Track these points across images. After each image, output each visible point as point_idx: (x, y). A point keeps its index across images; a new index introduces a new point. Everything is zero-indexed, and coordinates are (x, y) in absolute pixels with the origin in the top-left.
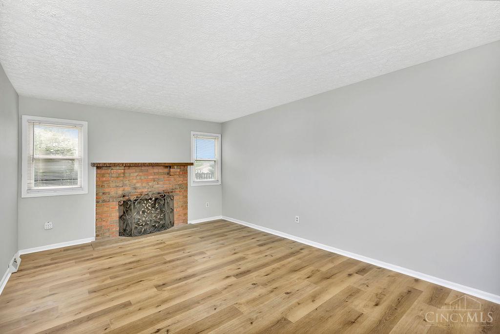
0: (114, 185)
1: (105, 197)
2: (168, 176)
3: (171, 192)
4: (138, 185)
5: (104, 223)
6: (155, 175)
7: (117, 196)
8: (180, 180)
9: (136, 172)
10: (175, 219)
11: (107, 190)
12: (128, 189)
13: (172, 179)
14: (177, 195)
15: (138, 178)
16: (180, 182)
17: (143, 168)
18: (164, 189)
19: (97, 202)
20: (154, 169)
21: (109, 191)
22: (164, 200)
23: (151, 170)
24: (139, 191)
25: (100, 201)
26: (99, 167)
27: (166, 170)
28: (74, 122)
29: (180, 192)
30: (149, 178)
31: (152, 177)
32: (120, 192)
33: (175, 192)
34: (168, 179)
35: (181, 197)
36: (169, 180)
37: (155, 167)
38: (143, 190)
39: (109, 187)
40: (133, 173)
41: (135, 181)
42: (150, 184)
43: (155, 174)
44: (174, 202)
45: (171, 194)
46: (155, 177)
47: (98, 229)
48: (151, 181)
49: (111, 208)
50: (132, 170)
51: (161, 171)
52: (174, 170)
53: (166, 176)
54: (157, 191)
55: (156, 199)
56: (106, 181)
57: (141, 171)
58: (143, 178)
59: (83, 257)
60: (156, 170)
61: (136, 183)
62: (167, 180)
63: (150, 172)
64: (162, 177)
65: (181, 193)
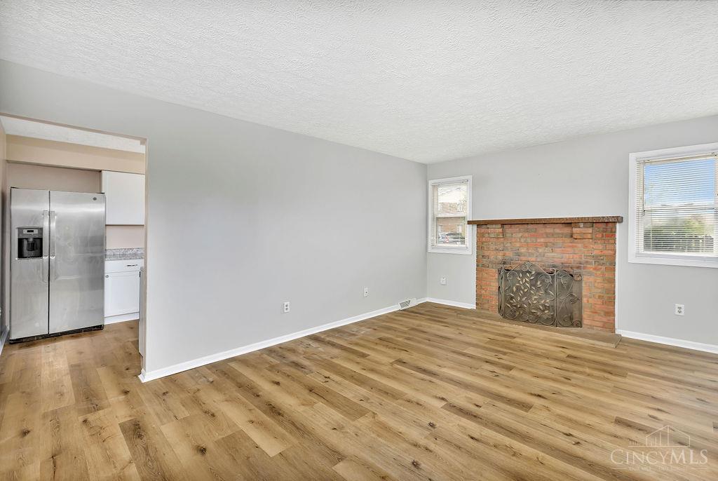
0: (494, 247)
1: (485, 261)
2: (571, 240)
3: (578, 268)
4: (523, 250)
5: (483, 292)
6: (547, 237)
7: (497, 261)
8: (597, 248)
9: (520, 232)
10: (585, 316)
11: (486, 253)
12: (510, 254)
13: (580, 245)
14: (590, 274)
15: (522, 240)
16: (596, 253)
17: (530, 226)
18: (563, 260)
19: (477, 266)
20: (546, 227)
21: (488, 254)
22: (553, 277)
23: (541, 229)
24: (524, 258)
25: (480, 267)
26: (479, 224)
27: (567, 230)
28: (462, 178)
29: (595, 269)
30: (539, 241)
31: (542, 240)
32: (500, 257)
33: (585, 268)
34: (570, 244)
35: (599, 280)
36: (573, 247)
37: (548, 226)
38: (529, 259)
39: (488, 249)
40: (516, 234)
41: (518, 245)
42: (540, 251)
43: (547, 235)
44: (583, 285)
45: (576, 271)
46: (547, 240)
47: (479, 296)
48: (541, 245)
49: (491, 276)
50: (515, 228)
51: (557, 231)
52: (578, 229)
53: (568, 240)
54: (550, 262)
55: (538, 274)
56: (486, 242)
57: (527, 231)
58: (529, 240)
59: (438, 317)
60: (549, 230)
61: (520, 247)
62: (570, 246)
63: (541, 232)
64: (559, 241)
65: (599, 273)
